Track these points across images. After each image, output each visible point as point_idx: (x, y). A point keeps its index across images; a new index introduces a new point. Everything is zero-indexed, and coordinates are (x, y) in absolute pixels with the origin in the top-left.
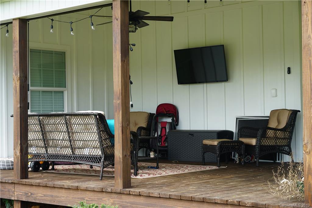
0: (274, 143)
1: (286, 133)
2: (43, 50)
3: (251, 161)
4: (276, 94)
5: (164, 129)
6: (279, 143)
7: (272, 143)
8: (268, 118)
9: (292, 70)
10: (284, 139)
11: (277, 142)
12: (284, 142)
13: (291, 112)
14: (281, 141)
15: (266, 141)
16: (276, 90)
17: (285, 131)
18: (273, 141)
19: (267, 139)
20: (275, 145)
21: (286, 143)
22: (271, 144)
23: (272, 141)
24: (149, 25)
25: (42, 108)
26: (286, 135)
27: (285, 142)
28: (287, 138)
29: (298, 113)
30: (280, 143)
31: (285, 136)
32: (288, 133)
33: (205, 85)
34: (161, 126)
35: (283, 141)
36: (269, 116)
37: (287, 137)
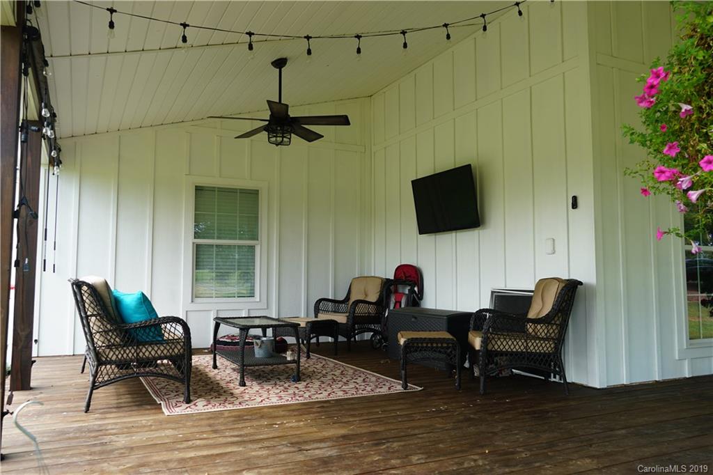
0: (522, 348)
1: (552, 328)
2: (218, 188)
3: (500, 375)
4: (554, 248)
5: (398, 304)
6: (534, 347)
7: (517, 347)
8: (532, 294)
9: (580, 202)
10: (547, 339)
11: (530, 344)
12: (547, 347)
13: (564, 285)
14: (539, 345)
15: (505, 343)
16: (554, 240)
17: (549, 323)
18: (520, 343)
19: (505, 339)
20: (524, 350)
21: (549, 349)
22: (514, 350)
23: (517, 343)
24: (323, 136)
25: (216, 269)
26: (551, 331)
27: (548, 345)
28: (552, 338)
29: (579, 286)
30: (536, 348)
31: (548, 335)
32: (554, 327)
33: (454, 234)
34: (395, 299)
35: (544, 345)
36: (533, 289)
37: (553, 335)
